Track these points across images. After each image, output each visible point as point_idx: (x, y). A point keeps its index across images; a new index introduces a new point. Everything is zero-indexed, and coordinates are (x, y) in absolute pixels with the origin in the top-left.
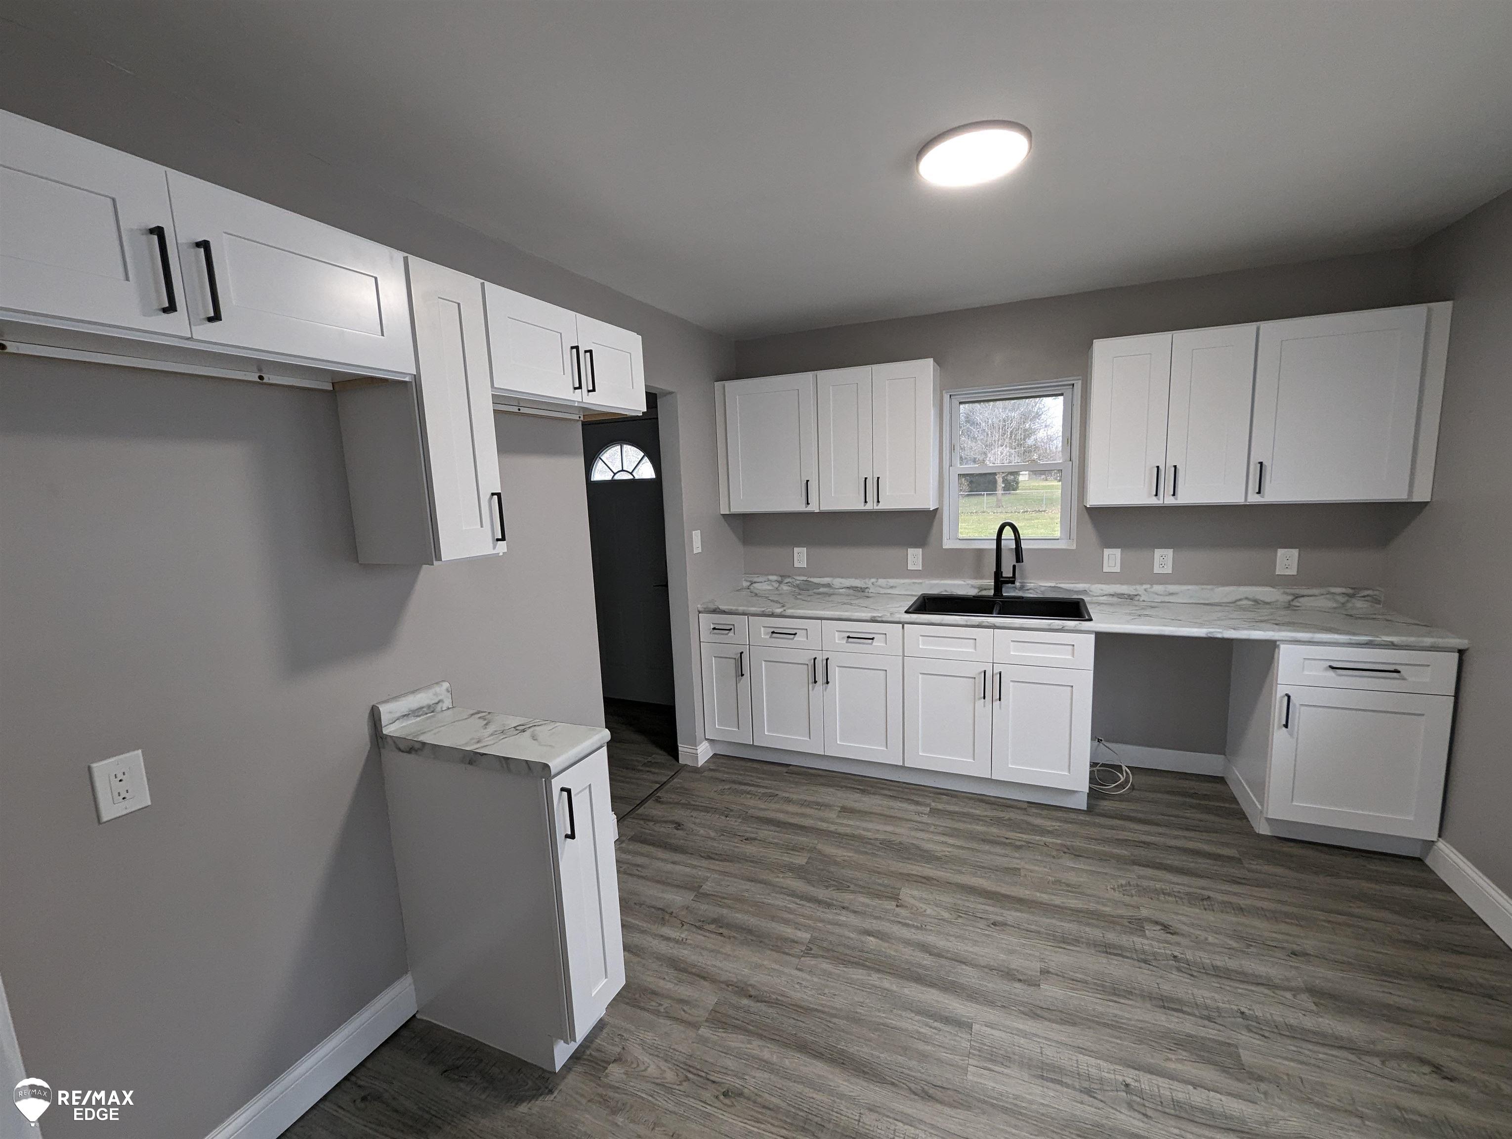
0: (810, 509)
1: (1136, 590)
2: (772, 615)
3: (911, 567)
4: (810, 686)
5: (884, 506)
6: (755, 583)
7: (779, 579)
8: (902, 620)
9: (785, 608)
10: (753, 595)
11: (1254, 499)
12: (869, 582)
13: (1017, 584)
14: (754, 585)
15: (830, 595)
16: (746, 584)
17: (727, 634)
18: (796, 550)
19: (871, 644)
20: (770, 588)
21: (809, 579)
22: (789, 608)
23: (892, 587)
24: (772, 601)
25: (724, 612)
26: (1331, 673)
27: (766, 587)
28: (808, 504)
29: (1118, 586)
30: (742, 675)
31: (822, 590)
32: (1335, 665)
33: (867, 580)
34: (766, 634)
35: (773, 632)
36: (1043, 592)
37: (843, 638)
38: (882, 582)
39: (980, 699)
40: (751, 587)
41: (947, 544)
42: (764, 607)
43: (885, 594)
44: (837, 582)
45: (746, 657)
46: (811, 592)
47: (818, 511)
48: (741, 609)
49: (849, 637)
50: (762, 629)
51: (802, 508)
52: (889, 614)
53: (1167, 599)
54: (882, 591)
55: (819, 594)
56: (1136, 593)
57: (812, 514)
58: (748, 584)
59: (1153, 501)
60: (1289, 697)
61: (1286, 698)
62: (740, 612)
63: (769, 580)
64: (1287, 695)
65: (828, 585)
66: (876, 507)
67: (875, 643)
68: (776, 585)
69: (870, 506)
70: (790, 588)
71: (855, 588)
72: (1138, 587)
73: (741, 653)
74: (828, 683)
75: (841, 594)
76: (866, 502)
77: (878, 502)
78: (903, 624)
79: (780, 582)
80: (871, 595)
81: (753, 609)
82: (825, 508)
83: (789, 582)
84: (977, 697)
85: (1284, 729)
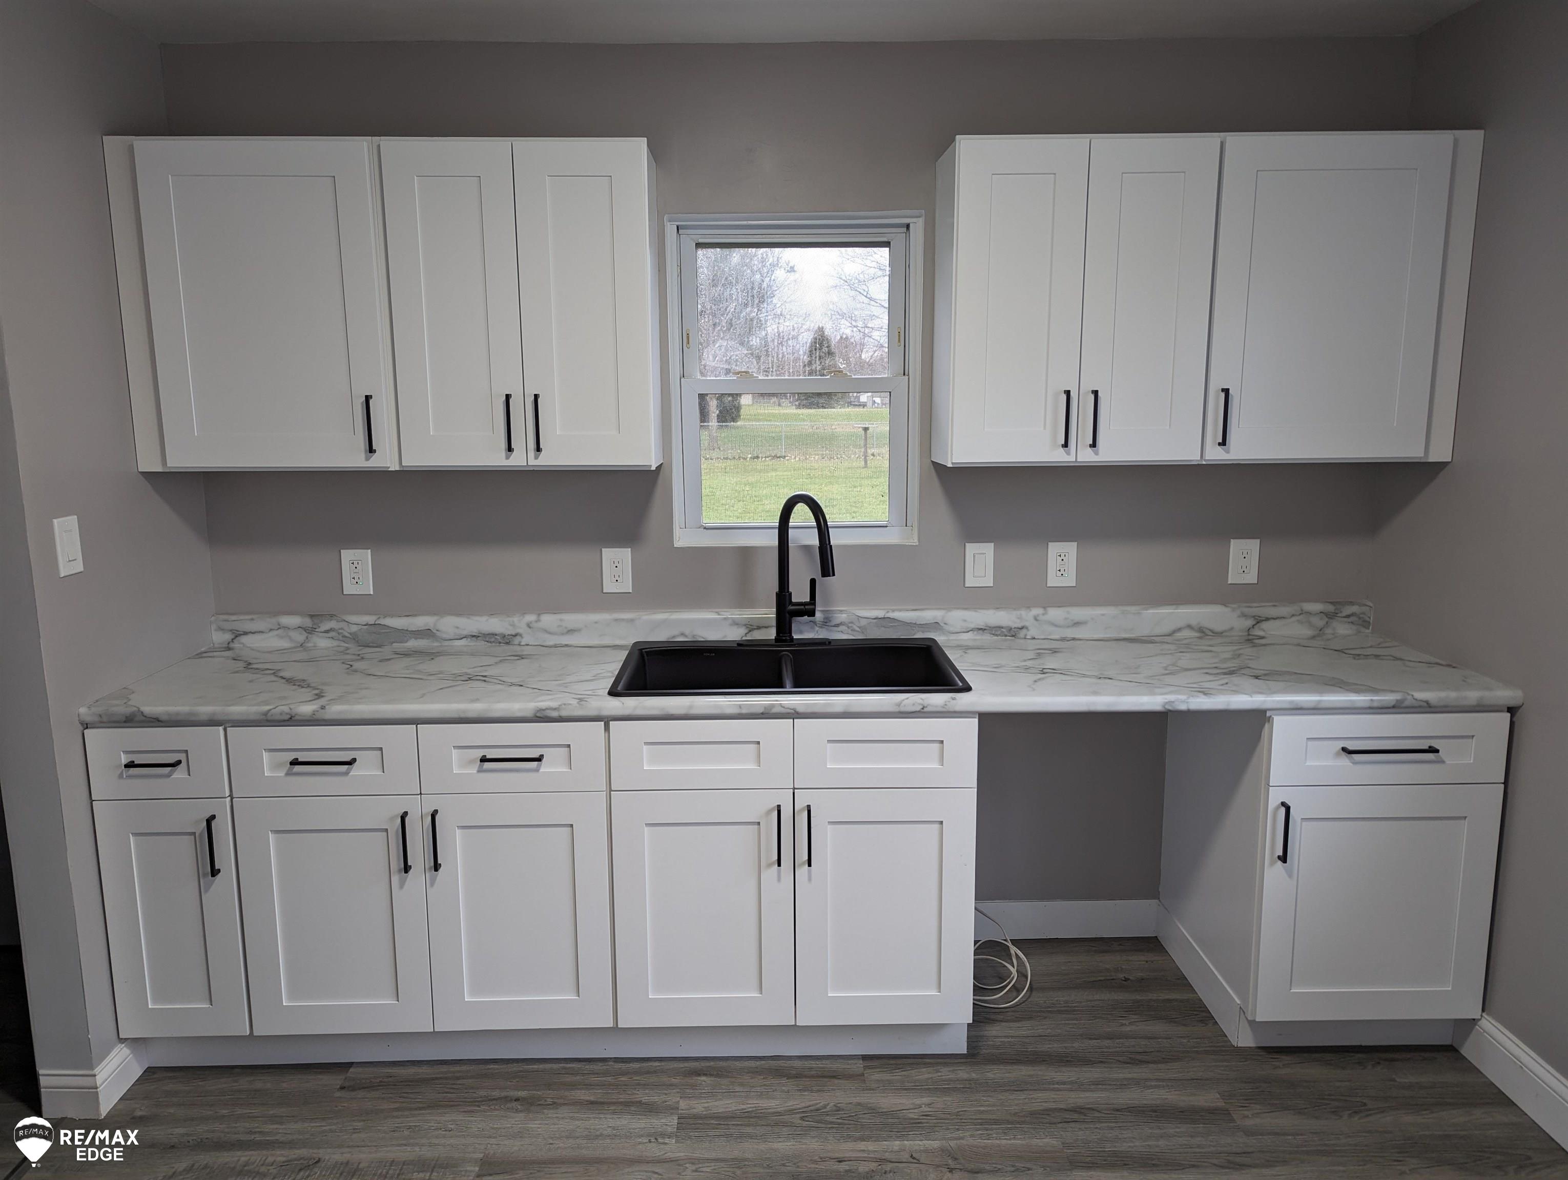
0: (376, 462)
1: (1020, 618)
2: (291, 721)
3: (609, 586)
4: (395, 879)
5: (550, 458)
6: (245, 633)
7: (308, 622)
8: (605, 713)
9: (322, 701)
10: (241, 665)
11: (1215, 454)
12: (518, 623)
13: (818, 615)
14: (245, 639)
15: (432, 655)
16: (220, 638)
17: (169, 776)
18: (347, 555)
19: (537, 770)
20: (285, 644)
21: (382, 621)
22: (333, 701)
23: (571, 631)
24: (289, 681)
25: (155, 722)
26: (1345, 761)
27: (273, 641)
28: (371, 450)
29: (991, 612)
30: (214, 872)
31: (412, 644)
32: (1351, 746)
33: (515, 619)
34: (276, 766)
35: (295, 762)
36: (863, 629)
37: (471, 762)
38: (548, 620)
39: (770, 865)
40: (236, 645)
41: (683, 538)
42: (266, 703)
43: (555, 646)
44: (449, 625)
45: (222, 829)
46: (387, 651)
47: (397, 468)
48: (206, 710)
49: (484, 760)
50: (265, 756)
51: (357, 460)
52: (575, 702)
53: (1070, 633)
54: (551, 640)
55: (406, 655)
56: (1020, 626)
57: (382, 475)
58: (228, 636)
59: (1059, 457)
60: (1288, 809)
61: (1283, 810)
62: (204, 718)
63: (280, 627)
64: (1283, 804)
65: (427, 633)
66: (532, 462)
67: (545, 767)
68: (300, 637)
69: (521, 458)
70: (335, 643)
71: (489, 637)
72: (1023, 613)
73: (210, 820)
74: (437, 867)
75: (458, 653)
76: (510, 449)
77: (538, 449)
78: (607, 720)
79: (310, 631)
80: (527, 651)
81: (238, 710)
82: (416, 459)
83: (331, 630)
84: (763, 864)
85: (1280, 863)
